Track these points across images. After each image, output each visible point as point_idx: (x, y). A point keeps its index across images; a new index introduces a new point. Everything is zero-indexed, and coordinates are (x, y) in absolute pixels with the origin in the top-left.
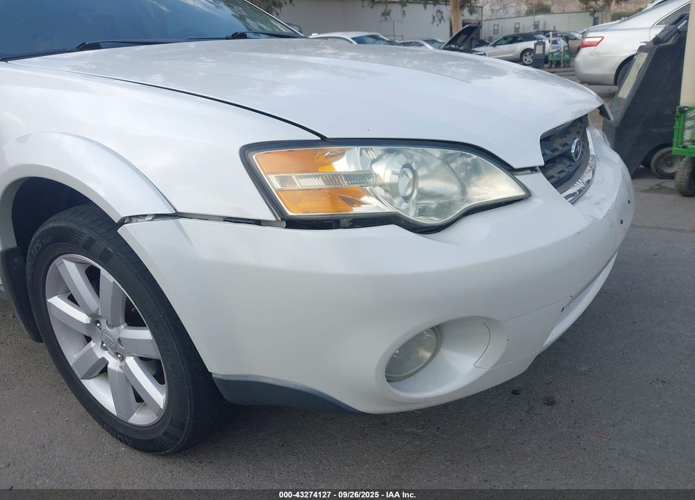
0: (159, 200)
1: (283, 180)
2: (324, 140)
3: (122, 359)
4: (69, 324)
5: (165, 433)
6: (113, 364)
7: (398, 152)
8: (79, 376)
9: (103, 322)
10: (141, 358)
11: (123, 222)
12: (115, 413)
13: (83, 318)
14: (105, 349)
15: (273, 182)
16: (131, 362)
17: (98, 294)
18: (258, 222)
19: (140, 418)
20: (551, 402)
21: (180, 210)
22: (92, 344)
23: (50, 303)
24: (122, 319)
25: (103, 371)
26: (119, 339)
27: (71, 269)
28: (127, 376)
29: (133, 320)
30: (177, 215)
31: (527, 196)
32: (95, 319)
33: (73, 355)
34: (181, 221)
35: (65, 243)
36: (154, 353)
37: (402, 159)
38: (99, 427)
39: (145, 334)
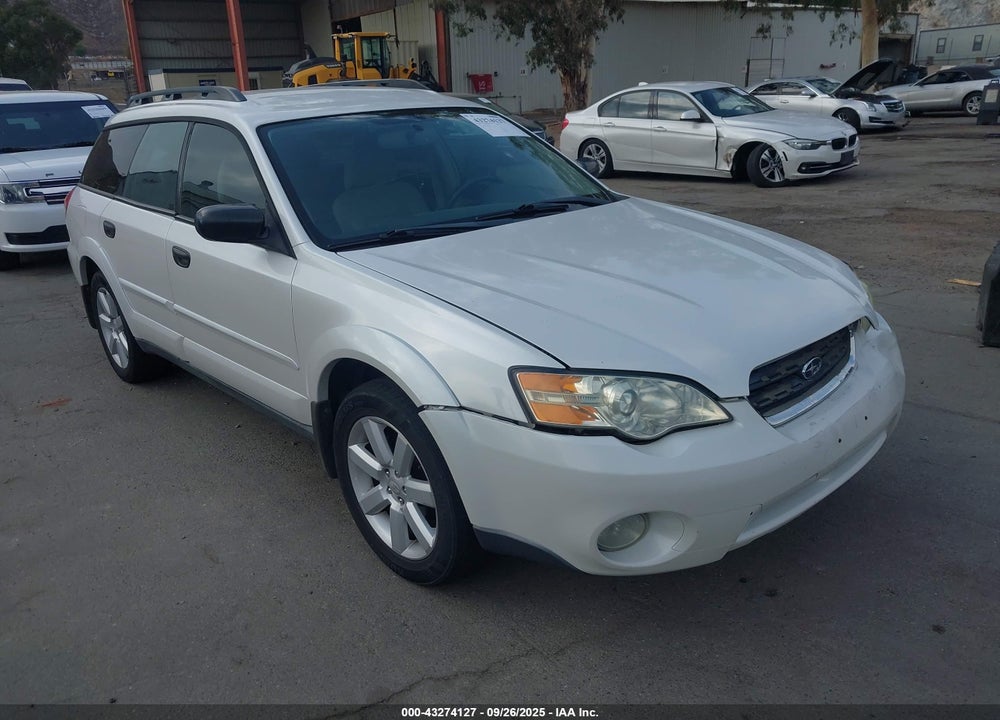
0: (450, 397)
1: (535, 395)
2: (568, 369)
3: (403, 503)
4: (363, 467)
5: (431, 568)
6: (395, 505)
7: (624, 381)
8: (365, 512)
9: (392, 471)
10: (419, 505)
11: (422, 408)
12: (390, 545)
13: (376, 465)
14: (390, 492)
15: (529, 396)
16: (410, 506)
17: (393, 452)
18: (516, 422)
19: (411, 553)
20: (772, 594)
21: (463, 404)
22: (380, 487)
23: (351, 450)
24: (408, 471)
25: (386, 509)
26: (404, 487)
27: (373, 427)
28: (405, 517)
29: (417, 474)
30: (461, 408)
31: (731, 419)
32: (386, 468)
33: (362, 493)
34: (464, 412)
35: (372, 408)
36: (431, 503)
37: (627, 386)
38: (375, 556)
39: (426, 487)
